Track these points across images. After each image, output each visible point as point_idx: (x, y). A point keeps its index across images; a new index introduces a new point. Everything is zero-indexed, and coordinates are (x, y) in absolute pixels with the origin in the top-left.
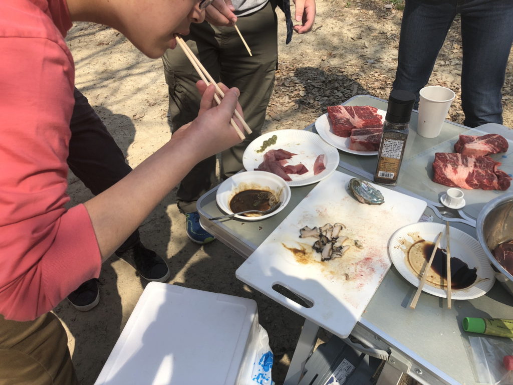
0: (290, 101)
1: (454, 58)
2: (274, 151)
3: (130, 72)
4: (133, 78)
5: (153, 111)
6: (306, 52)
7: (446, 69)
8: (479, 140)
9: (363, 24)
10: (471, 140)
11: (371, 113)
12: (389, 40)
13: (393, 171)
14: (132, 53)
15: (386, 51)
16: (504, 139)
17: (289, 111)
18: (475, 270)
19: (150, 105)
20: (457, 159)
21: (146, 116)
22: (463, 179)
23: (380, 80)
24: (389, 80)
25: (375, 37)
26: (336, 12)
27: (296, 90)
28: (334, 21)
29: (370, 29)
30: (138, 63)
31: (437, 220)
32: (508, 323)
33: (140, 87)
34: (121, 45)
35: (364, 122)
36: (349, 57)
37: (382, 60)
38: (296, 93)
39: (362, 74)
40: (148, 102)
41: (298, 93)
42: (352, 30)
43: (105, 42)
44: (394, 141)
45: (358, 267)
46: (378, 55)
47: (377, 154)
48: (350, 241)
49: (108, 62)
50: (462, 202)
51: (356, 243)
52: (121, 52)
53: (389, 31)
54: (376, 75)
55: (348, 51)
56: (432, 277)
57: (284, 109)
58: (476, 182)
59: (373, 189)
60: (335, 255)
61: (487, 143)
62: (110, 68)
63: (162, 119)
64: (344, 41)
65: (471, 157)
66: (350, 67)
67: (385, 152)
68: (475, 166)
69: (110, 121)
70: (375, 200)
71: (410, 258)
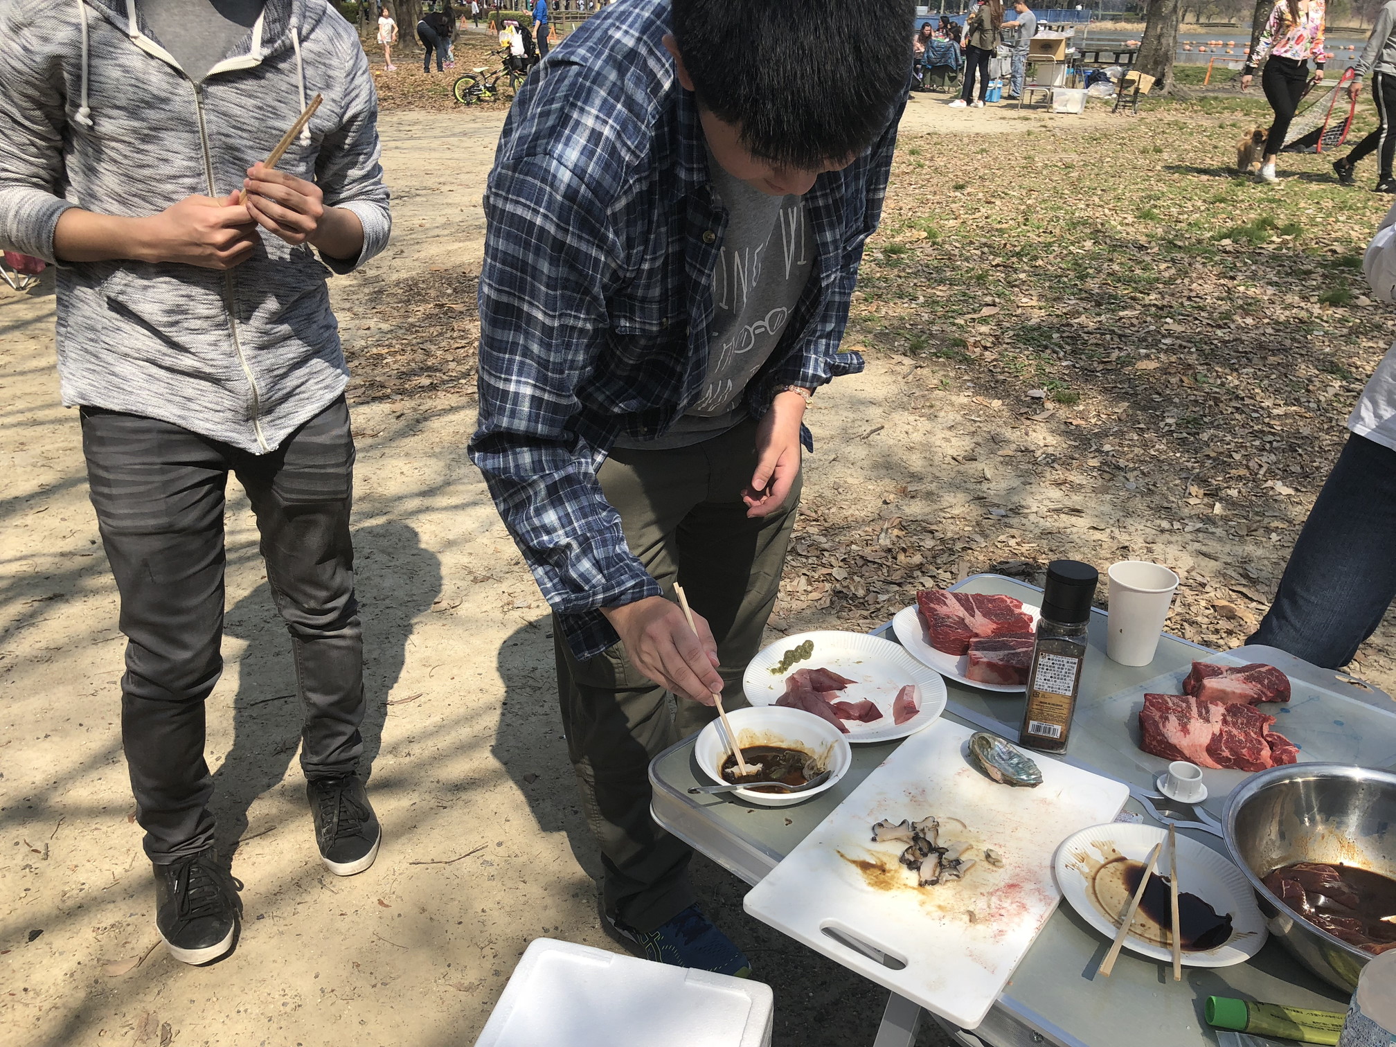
0: (810, 588)
1: (1191, 517)
2: (810, 671)
3: (428, 502)
4: (434, 516)
5: (484, 595)
6: (846, 482)
7: (1174, 539)
8: (1232, 673)
9: (979, 427)
10: (1215, 672)
11: (1010, 611)
12: (1040, 468)
13: (1058, 722)
14: (433, 461)
15: (1033, 490)
16: (1282, 674)
17: (808, 612)
18: (1228, 918)
19: (475, 581)
20: (1189, 707)
21: (465, 605)
22: (1200, 746)
23: (1022, 554)
24: (1044, 556)
25: (1007, 458)
26: (916, 398)
27: (823, 565)
28: (912, 418)
29: (996, 440)
30: (448, 484)
31: (1150, 821)
32: (1294, 1013)
33: (451, 537)
34: (406, 440)
35: (995, 626)
36: (948, 499)
37: (1026, 511)
38: (825, 571)
39: (978, 538)
40: (470, 573)
41: (829, 571)
42: (953, 440)
43: (369, 432)
44: (1060, 658)
45: (994, 900)
46: (1015, 499)
47: (1023, 690)
48: (976, 852)
49: (374, 478)
50: (1200, 790)
51: (988, 856)
52: (407, 455)
53: (1039, 447)
54: (1012, 542)
55: (945, 485)
56: (1143, 925)
57: (796, 605)
58: (1226, 753)
59: (1019, 756)
60: (946, 876)
61: (1248, 679)
62: (380, 489)
63: (505, 613)
64: (936, 463)
65: (1217, 705)
66: (950, 521)
67: (1041, 681)
68: (1225, 722)
69: (377, 611)
70: (1024, 777)
71: (1097, 888)
